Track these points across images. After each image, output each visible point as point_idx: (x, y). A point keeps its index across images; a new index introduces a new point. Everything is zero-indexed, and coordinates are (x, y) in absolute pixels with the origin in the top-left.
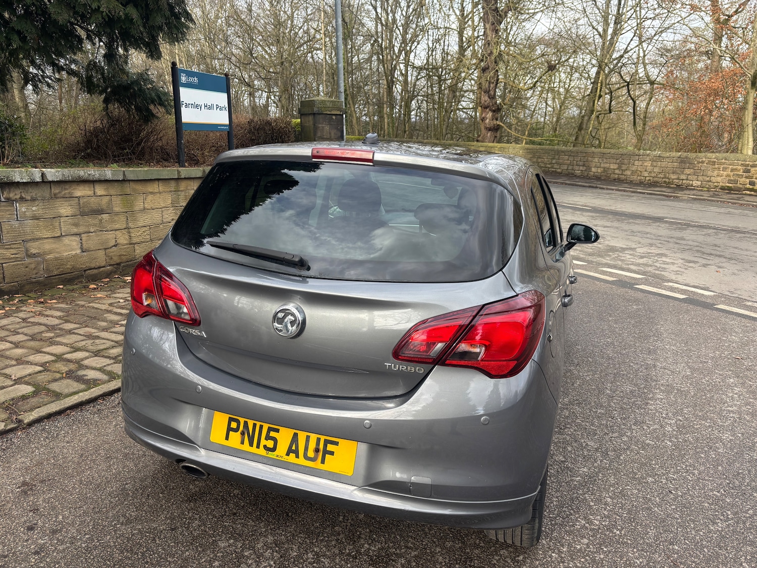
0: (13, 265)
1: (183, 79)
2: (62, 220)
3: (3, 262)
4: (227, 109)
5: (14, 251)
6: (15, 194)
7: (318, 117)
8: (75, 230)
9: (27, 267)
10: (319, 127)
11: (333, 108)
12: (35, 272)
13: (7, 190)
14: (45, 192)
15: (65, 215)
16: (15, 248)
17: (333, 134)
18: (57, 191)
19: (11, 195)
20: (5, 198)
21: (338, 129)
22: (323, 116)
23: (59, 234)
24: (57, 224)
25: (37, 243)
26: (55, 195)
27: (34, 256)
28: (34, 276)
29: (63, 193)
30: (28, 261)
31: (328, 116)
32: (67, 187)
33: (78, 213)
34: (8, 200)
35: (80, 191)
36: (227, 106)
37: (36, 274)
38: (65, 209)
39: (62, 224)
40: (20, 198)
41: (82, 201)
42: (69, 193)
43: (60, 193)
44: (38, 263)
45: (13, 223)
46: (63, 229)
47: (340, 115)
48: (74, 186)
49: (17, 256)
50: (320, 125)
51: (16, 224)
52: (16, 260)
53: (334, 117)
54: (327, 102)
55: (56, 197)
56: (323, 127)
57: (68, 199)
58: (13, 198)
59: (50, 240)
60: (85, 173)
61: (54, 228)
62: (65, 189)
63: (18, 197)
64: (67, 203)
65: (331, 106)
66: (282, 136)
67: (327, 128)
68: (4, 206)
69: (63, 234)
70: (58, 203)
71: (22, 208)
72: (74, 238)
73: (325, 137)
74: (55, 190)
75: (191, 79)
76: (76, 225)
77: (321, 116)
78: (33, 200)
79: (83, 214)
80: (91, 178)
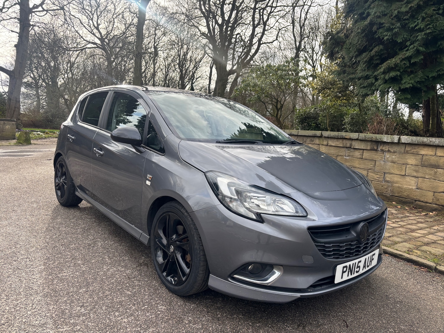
0: (376, 183)
2: (408, 166)
3: (372, 180)
5: (378, 176)
6: (386, 148)
8: (415, 174)
9: (382, 186)
12: (386, 190)
13: (382, 146)
14: (402, 149)
15: (411, 163)
16: (379, 175)
18: (409, 149)
19: (384, 148)
20: (380, 149)
23: (404, 174)
24: (404, 168)
25: (391, 175)
26: (407, 151)
27: (388, 182)
28: (385, 192)
29: (412, 151)
30: (384, 183)
32: (416, 148)
33: (420, 164)
34: (382, 150)
35: (424, 151)
37: (386, 191)
38: (412, 160)
39: (407, 168)
40: (388, 150)
41: (424, 158)
42: (416, 151)
43: (410, 150)
44: (388, 186)
45: (381, 162)
46: (407, 172)
48: (421, 148)
49: (379, 179)
51: (382, 163)
52: (378, 181)
55: (407, 152)
57: (415, 155)
58: (385, 150)
59: (398, 176)
60: (428, 140)
61: (402, 170)
62: (415, 149)
63: (387, 149)
64: (414, 157)
68: (380, 153)
69: (406, 175)
70: (408, 156)
71: (387, 155)
72: (413, 179)
74: (408, 148)
76: (417, 171)
78: (394, 152)
79: (423, 166)
80: (432, 144)
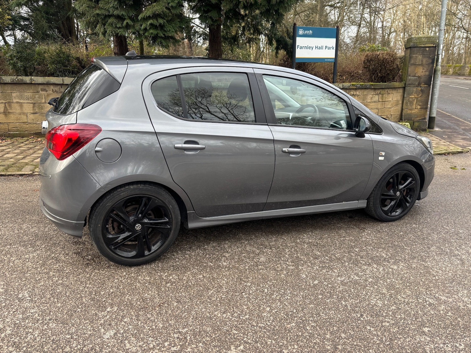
1: (301, 32)
4: (335, 48)
7: (413, 49)
10: (413, 57)
11: (427, 43)
17: (424, 62)
21: (429, 58)
22: (418, 48)
31: (422, 48)
36: (334, 46)
47: (433, 47)
50: (414, 55)
53: (427, 49)
54: (422, 38)
56: (416, 57)
65: (426, 40)
66: (385, 64)
67: (420, 57)
73: (417, 64)
75: (307, 32)
77: (416, 49)
